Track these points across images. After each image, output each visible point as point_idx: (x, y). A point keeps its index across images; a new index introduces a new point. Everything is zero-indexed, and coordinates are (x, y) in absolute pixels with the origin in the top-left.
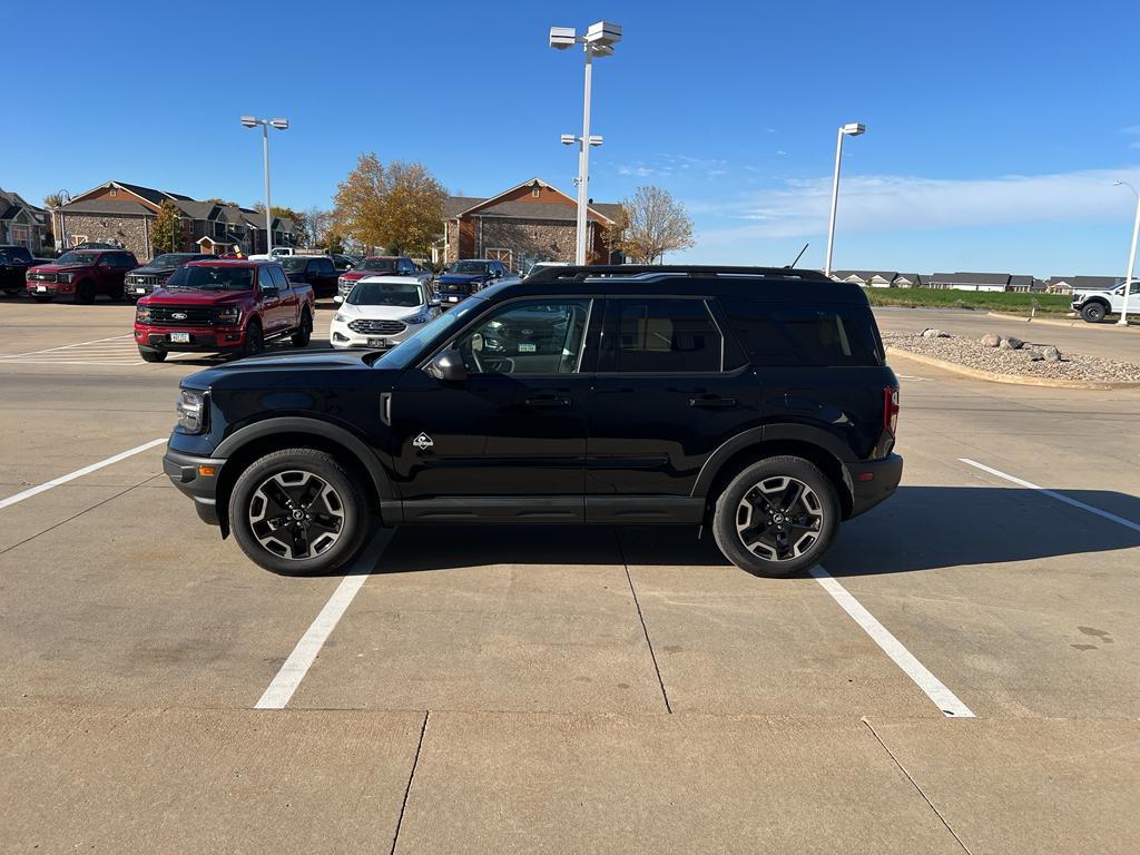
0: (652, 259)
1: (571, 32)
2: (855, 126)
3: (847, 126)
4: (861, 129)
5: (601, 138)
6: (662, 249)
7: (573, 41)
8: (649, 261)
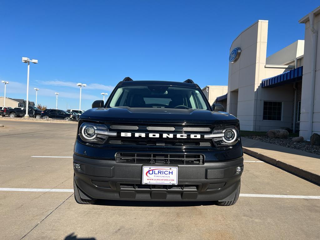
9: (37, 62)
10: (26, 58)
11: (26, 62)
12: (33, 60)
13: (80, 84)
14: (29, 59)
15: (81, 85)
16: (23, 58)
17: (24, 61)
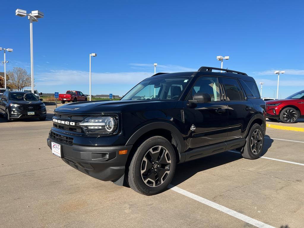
0: (21, 90)
1: (25, 12)
2: (95, 54)
3: (92, 54)
4: (96, 55)
5: (12, 50)
6: (24, 86)
7: (26, 15)
8: (20, 90)
9: (228, 58)
10: (220, 57)
11: (220, 59)
12: (226, 57)
13: (277, 72)
14: (222, 57)
15: (279, 73)
16: (217, 57)
17: (219, 60)
